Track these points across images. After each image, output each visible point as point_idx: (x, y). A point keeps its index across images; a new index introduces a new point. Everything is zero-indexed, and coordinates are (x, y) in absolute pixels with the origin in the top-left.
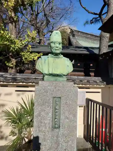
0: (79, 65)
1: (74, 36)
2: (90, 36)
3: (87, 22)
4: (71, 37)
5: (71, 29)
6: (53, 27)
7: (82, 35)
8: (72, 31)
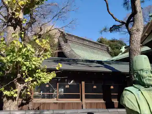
0: (95, 87)
1: (67, 42)
2: (87, 42)
3: (105, 30)
4: (62, 43)
5: (62, 32)
6: (41, 28)
7: (76, 40)
8: (63, 35)
